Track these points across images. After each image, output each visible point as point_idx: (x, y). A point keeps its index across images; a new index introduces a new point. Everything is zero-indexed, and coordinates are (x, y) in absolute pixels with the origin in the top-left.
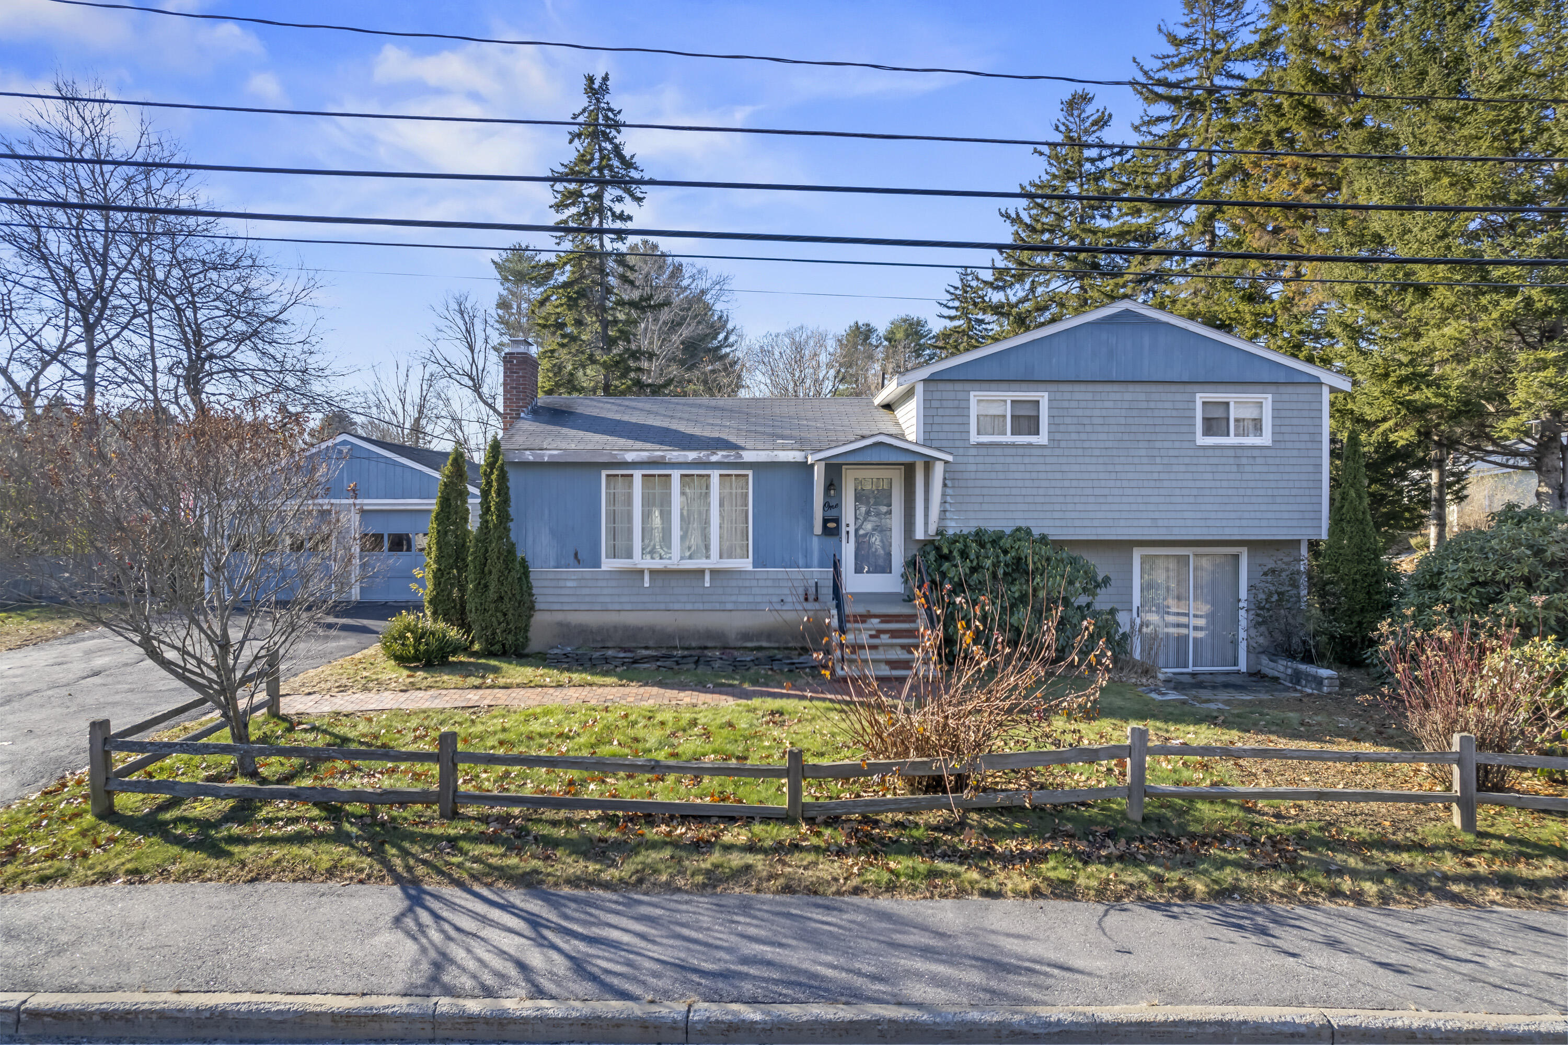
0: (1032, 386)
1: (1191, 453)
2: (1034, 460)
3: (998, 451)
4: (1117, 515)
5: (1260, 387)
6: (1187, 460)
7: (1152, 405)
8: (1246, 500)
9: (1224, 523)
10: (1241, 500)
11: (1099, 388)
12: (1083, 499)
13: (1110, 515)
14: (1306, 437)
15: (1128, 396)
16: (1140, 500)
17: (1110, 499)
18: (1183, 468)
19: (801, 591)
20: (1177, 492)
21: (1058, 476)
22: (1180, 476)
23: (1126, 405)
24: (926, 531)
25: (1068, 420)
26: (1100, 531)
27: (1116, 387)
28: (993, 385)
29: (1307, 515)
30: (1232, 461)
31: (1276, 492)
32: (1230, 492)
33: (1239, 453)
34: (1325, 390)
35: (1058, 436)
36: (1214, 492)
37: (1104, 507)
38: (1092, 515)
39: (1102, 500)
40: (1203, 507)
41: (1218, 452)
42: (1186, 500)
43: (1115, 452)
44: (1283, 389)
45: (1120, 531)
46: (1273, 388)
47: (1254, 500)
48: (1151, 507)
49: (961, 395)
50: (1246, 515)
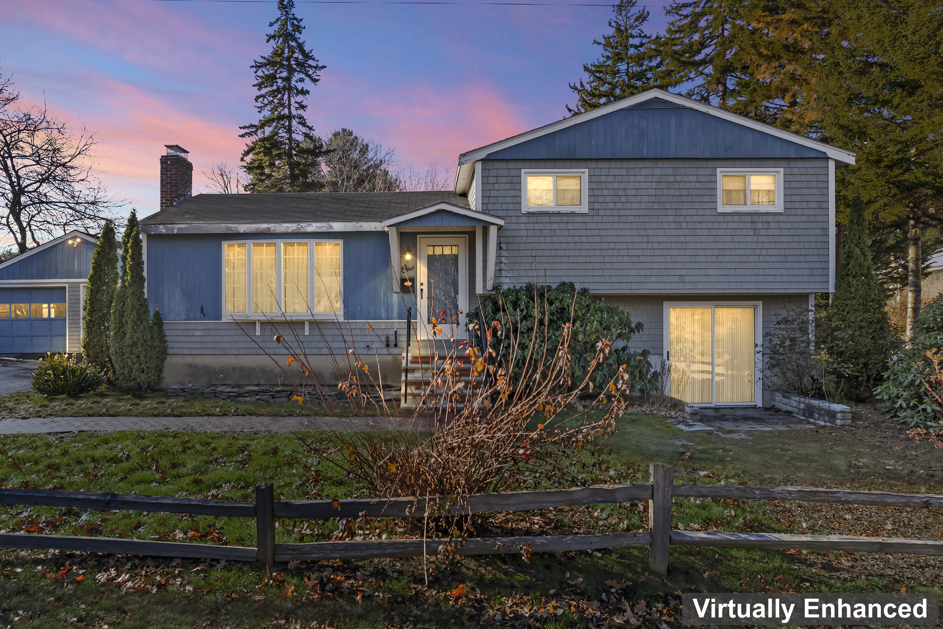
0: (574, 164)
1: (713, 219)
2: (576, 226)
3: (546, 219)
4: (649, 272)
5: (772, 163)
6: (710, 225)
7: (678, 179)
8: (762, 259)
9: (743, 279)
10: (757, 259)
11: (632, 164)
12: (620, 259)
13: (642, 272)
14: (814, 205)
15: (658, 172)
16: (668, 259)
17: (642, 259)
18: (705, 232)
19: (383, 339)
20: (701, 252)
21: (598, 239)
22: (704, 239)
23: (656, 179)
24: (484, 287)
25: (605, 192)
26: (634, 286)
27: (647, 164)
28: (541, 164)
29: (815, 272)
30: (749, 225)
31: (788, 252)
32: (747, 252)
33: (755, 218)
34: (832, 165)
35: (597, 206)
36: (733, 252)
37: (638, 266)
38: (627, 272)
39: (635, 259)
40: (724, 265)
41: (737, 218)
42: (709, 259)
43: (646, 219)
44: (793, 164)
45: (651, 286)
46: (785, 163)
47: (768, 259)
48: (679, 266)
49: (513, 173)
50: (762, 272)
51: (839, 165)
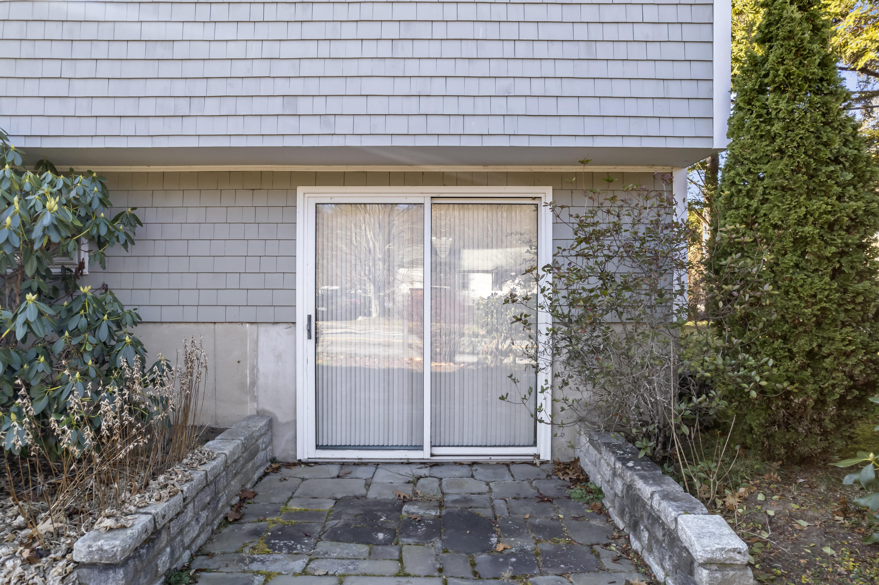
4: (199, 88)
8: (522, 50)
9: (466, 106)
10: (508, 49)
12: (118, 50)
13: (180, 88)
16: (254, 50)
20: (349, 31)
29: (674, 90)
31: (596, 32)
32: (481, 31)
36: (439, 31)
38: (136, 87)
39: (161, 51)
42: (370, 49)
47: (541, 50)
50: (522, 87)
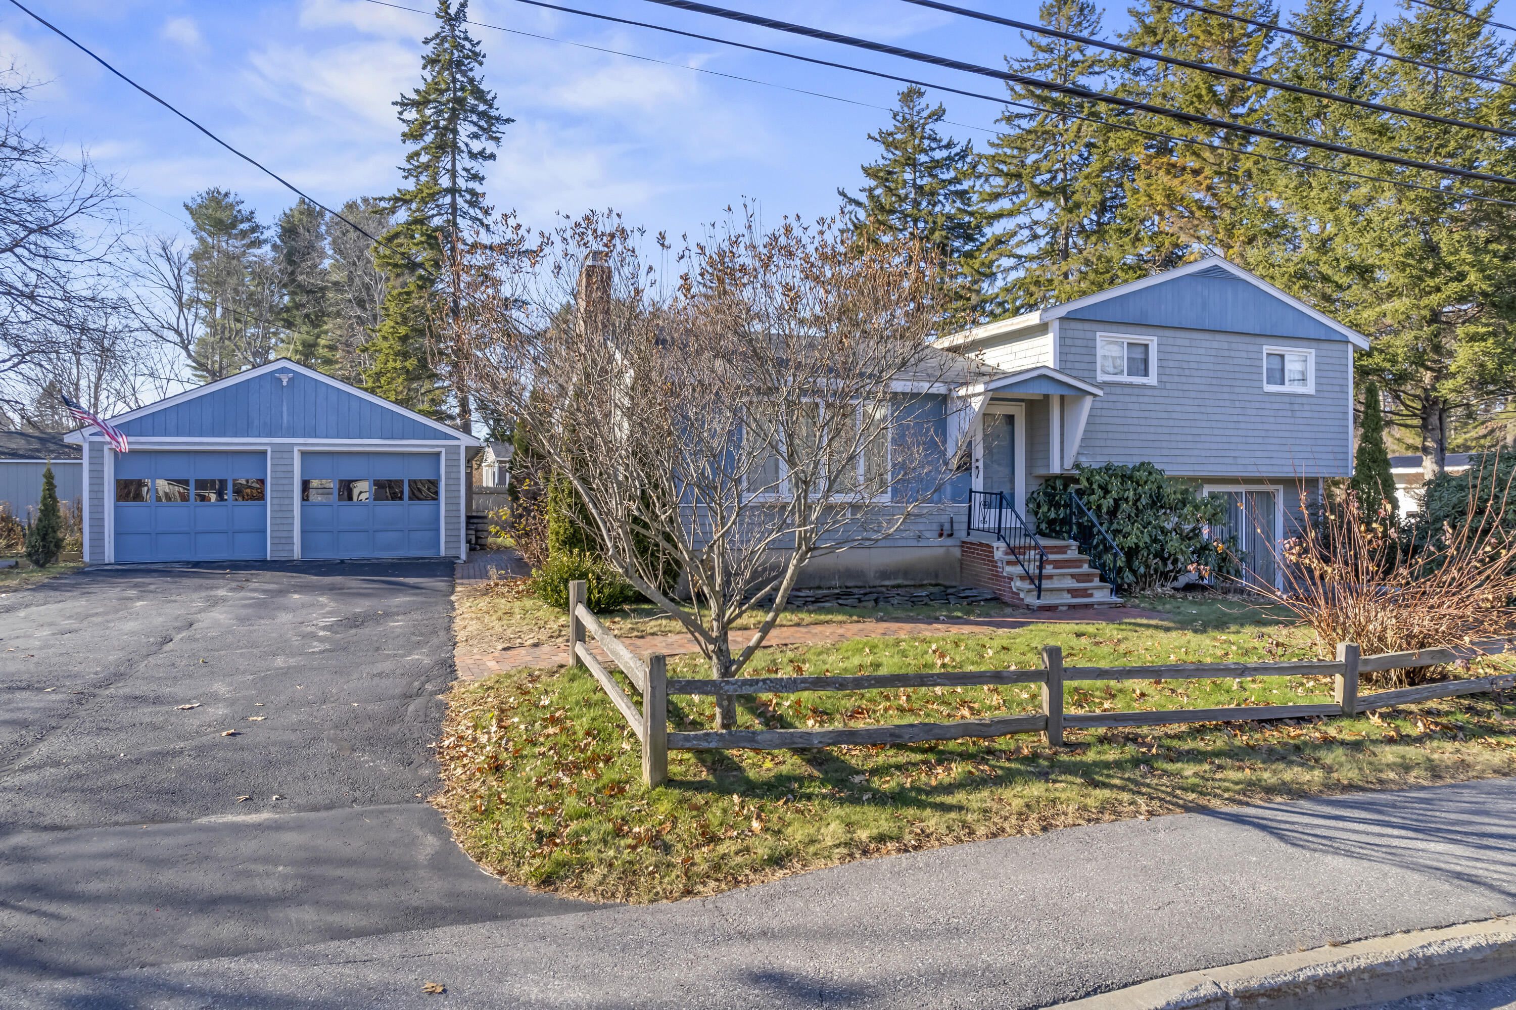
0: (1143, 329)
1: (1260, 398)
2: (1146, 399)
3: (1118, 390)
4: (1208, 453)
5: (1305, 343)
6: (1257, 405)
7: (1232, 354)
9: (1283, 462)
10: (1294, 441)
11: (1195, 335)
14: (1337, 388)
15: (1215, 345)
16: (1224, 439)
17: (1203, 438)
18: (1254, 412)
19: (935, 527)
20: (1251, 433)
21: (1164, 415)
22: (1253, 419)
23: (1213, 353)
24: (1062, 465)
25: (1171, 364)
26: (1196, 467)
27: (1207, 336)
28: (1114, 327)
29: (1338, 456)
30: (1288, 407)
31: (1317, 436)
33: (1293, 399)
34: (1350, 348)
35: (1165, 378)
36: (1276, 434)
37: (1200, 446)
38: (1190, 452)
40: (1269, 447)
41: (1278, 399)
42: (1257, 440)
43: (1206, 395)
44: (1326, 346)
45: (1210, 468)
46: (1314, 344)
47: (1303, 442)
48: (1232, 447)
49: (1089, 335)
51: (1357, 349)
